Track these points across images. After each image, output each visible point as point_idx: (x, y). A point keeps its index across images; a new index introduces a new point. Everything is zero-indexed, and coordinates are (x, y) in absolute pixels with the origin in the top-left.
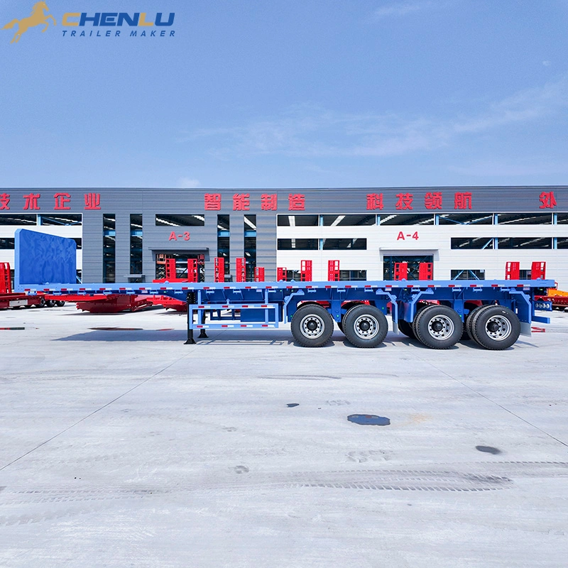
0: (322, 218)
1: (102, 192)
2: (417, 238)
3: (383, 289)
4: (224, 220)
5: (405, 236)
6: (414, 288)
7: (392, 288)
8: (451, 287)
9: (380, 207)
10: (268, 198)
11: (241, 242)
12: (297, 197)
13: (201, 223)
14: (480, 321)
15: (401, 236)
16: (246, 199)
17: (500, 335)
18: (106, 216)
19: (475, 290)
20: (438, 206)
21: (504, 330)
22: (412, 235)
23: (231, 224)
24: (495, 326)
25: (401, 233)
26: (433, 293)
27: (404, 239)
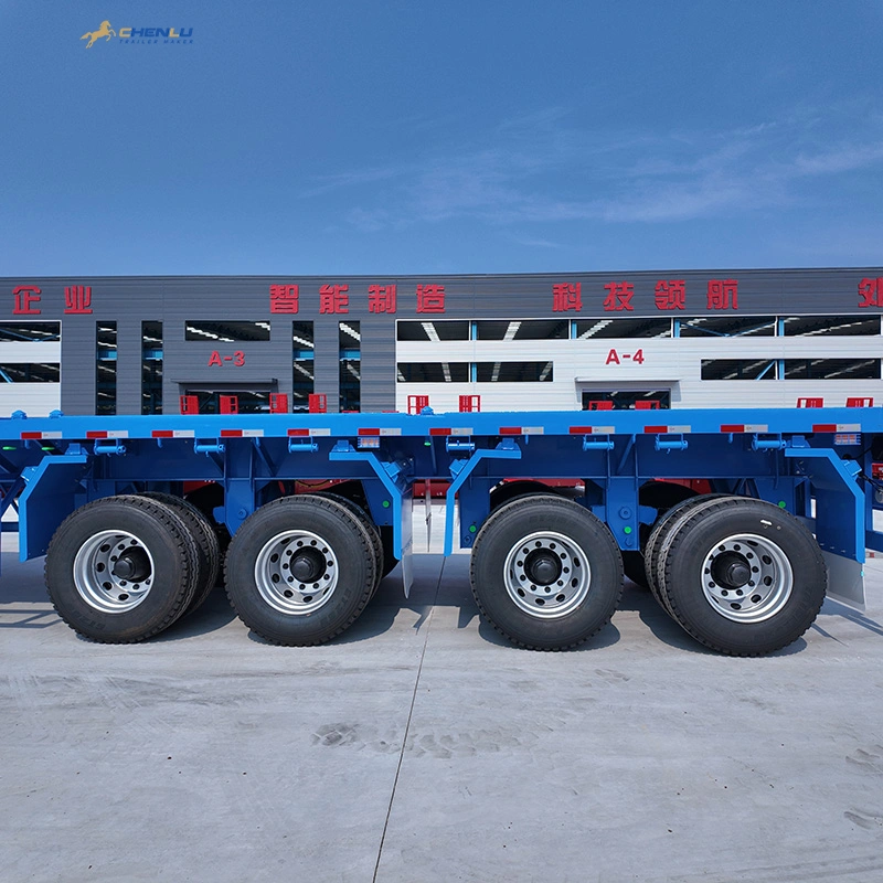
0: (475, 328)
1: (94, 283)
2: (641, 360)
3: (354, 442)
4: (304, 329)
5: (620, 357)
6: (454, 440)
7: (383, 439)
8: (578, 435)
10: (383, 291)
11: (333, 369)
12: (432, 291)
13: (263, 336)
14: (680, 555)
15: (613, 357)
16: (342, 295)
17: (756, 599)
18: (101, 324)
19: (661, 445)
20: (678, 304)
21: (768, 581)
22: (632, 356)
23: (316, 336)
24: (737, 568)
25: (613, 351)
26: (517, 455)
27: (618, 363)
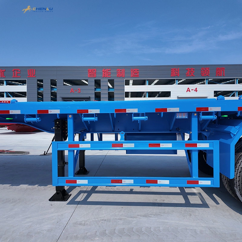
0: (148, 81)
1: (36, 68)
2: (196, 91)
4: (98, 83)
9: (177, 75)
10: (121, 71)
11: (107, 94)
12: (135, 71)
15: (188, 90)
16: (109, 72)
18: (38, 80)
20: (207, 74)
22: (194, 90)
23: (101, 84)
25: (188, 88)
27: (190, 92)
